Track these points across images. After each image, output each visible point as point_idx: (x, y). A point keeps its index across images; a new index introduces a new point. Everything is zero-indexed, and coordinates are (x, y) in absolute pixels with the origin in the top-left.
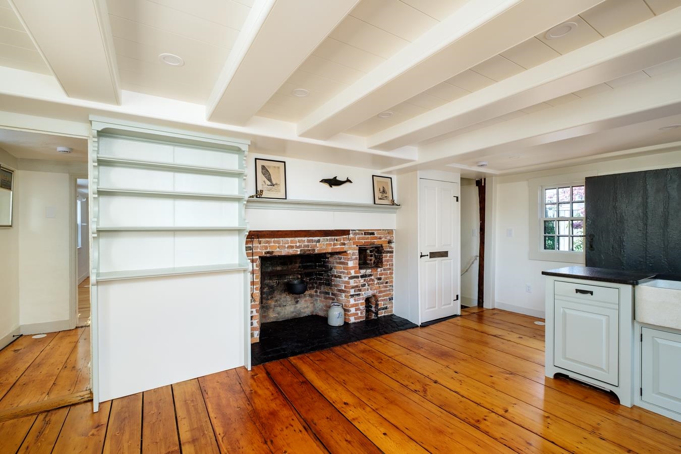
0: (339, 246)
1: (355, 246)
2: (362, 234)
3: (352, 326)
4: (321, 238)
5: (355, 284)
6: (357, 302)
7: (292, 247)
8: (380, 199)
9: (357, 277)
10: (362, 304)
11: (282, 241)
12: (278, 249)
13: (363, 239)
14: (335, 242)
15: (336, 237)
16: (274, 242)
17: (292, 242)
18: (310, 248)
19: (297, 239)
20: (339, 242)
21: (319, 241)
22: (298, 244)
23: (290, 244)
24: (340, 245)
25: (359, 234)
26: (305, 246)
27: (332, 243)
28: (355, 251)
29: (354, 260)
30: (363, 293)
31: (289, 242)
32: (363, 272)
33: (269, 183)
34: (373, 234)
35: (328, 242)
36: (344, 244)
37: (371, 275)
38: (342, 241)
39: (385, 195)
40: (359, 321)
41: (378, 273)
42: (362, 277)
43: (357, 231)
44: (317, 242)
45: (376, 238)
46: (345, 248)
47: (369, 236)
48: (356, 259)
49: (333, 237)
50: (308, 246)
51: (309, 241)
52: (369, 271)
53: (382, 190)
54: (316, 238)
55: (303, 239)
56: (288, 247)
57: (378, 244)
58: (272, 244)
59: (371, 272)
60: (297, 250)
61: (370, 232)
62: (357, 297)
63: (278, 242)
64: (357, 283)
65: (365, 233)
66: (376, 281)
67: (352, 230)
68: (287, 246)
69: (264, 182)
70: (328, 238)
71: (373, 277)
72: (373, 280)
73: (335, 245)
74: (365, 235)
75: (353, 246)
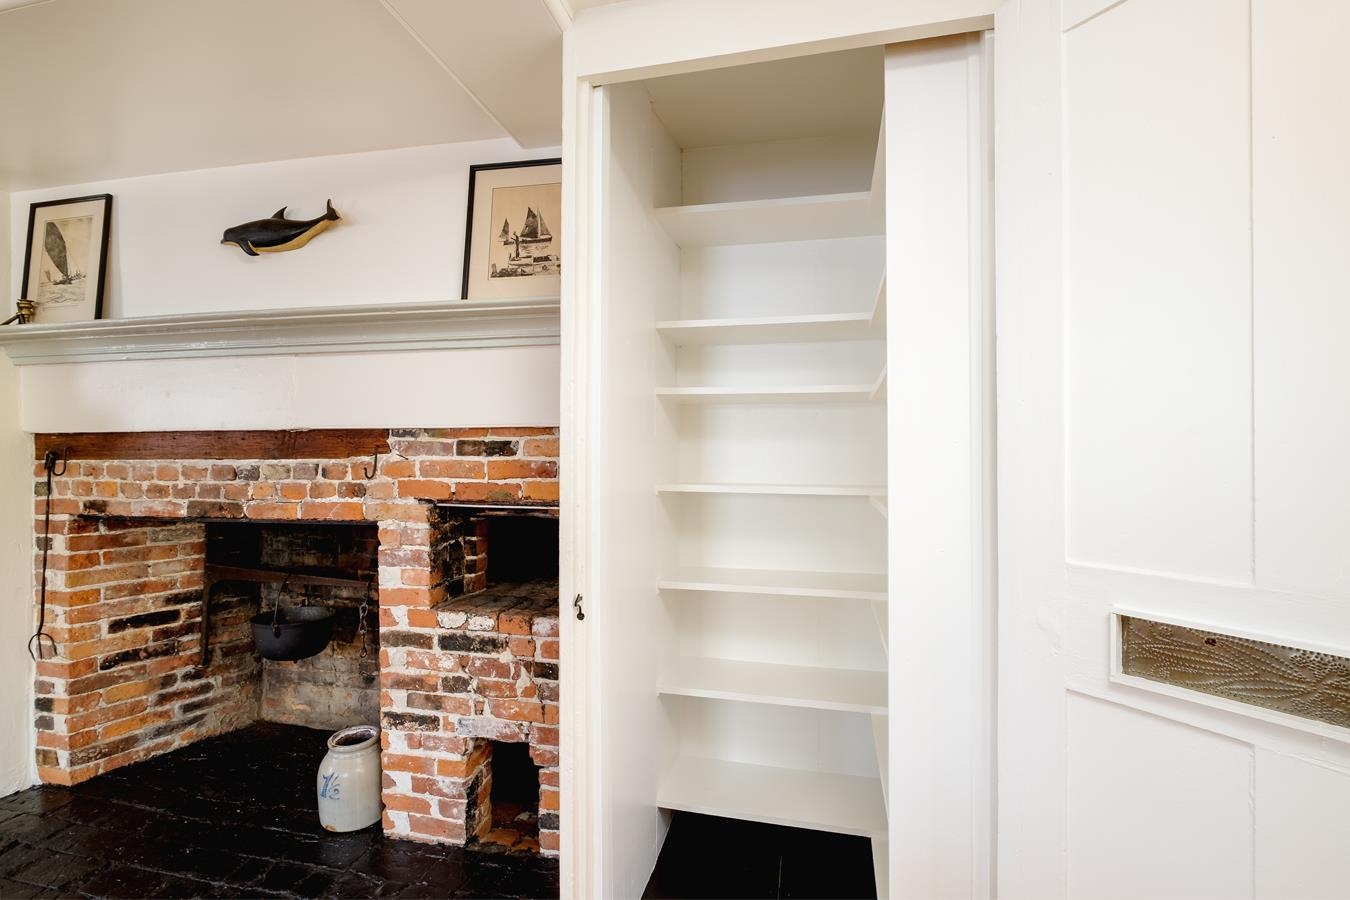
0: (335, 499)
1: (411, 501)
2: (447, 449)
3: (401, 855)
4: (264, 465)
5: (413, 672)
6: (420, 753)
7: (160, 491)
8: (504, 273)
9: (423, 641)
10: (446, 767)
11: (134, 468)
12: (121, 497)
13: (449, 470)
14: (320, 478)
15: (323, 462)
16: (111, 471)
17: (163, 473)
18: (222, 500)
19: (179, 464)
20: (336, 482)
21: (254, 474)
22: (181, 483)
23: (156, 481)
24: (341, 495)
25: (429, 449)
26: (206, 491)
27: (308, 483)
28: (411, 525)
29: (406, 561)
30: (454, 718)
31: (155, 473)
32: (452, 621)
33: (59, 276)
34: (504, 448)
35: (290, 481)
36: (358, 491)
37: (494, 645)
38: (349, 478)
39: (536, 250)
40: (433, 839)
41: (539, 643)
42: (447, 643)
43: (424, 438)
44: (247, 478)
45: (524, 470)
46: (367, 508)
47: (483, 459)
48: (416, 558)
49: (311, 462)
50: (215, 490)
51: (218, 473)
52: (481, 624)
53: (518, 227)
54: (245, 464)
55: (201, 463)
56: (149, 491)
57: (535, 496)
58: (105, 479)
59: (496, 628)
60: (179, 501)
61: (488, 439)
62: (419, 732)
63: (120, 473)
64: (422, 666)
65: (461, 444)
66: (525, 680)
67: (398, 433)
68: (145, 485)
69: (48, 274)
70: (291, 462)
71: (505, 657)
72: (502, 670)
73: (317, 491)
74: (460, 453)
75: (399, 501)
